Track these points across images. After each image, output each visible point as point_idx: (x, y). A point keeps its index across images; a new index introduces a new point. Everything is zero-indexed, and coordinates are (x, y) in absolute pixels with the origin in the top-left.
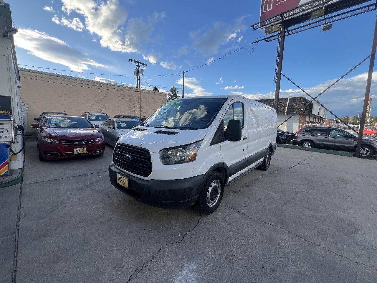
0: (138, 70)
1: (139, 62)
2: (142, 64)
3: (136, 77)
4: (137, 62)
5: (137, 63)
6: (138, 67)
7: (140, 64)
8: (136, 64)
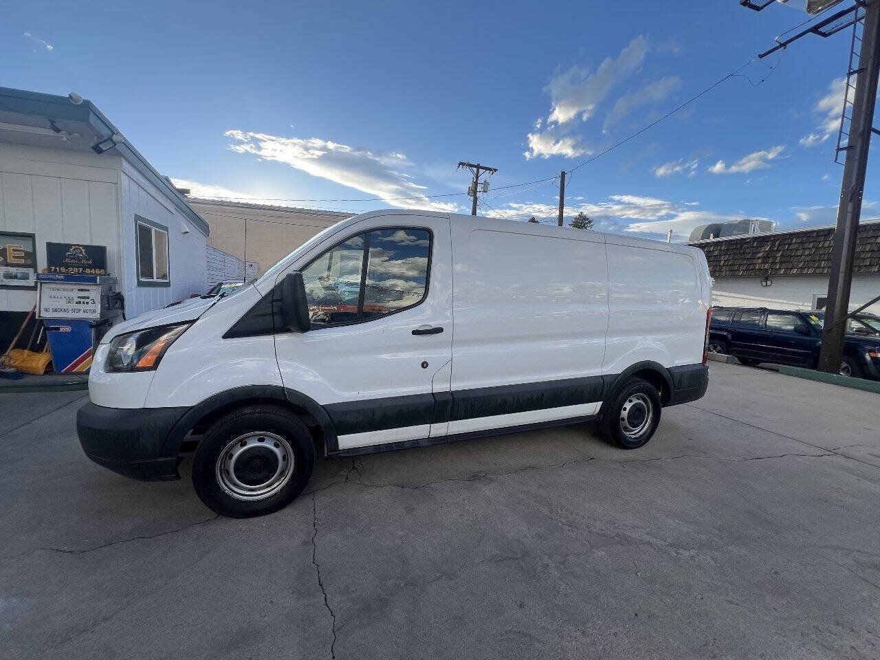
0: (476, 184)
1: (478, 167)
2: (487, 169)
3: (472, 198)
4: (474, 166)
5: (475, 169)
6: (477, 178)
7: (481, 171)
8: (473, 172)
